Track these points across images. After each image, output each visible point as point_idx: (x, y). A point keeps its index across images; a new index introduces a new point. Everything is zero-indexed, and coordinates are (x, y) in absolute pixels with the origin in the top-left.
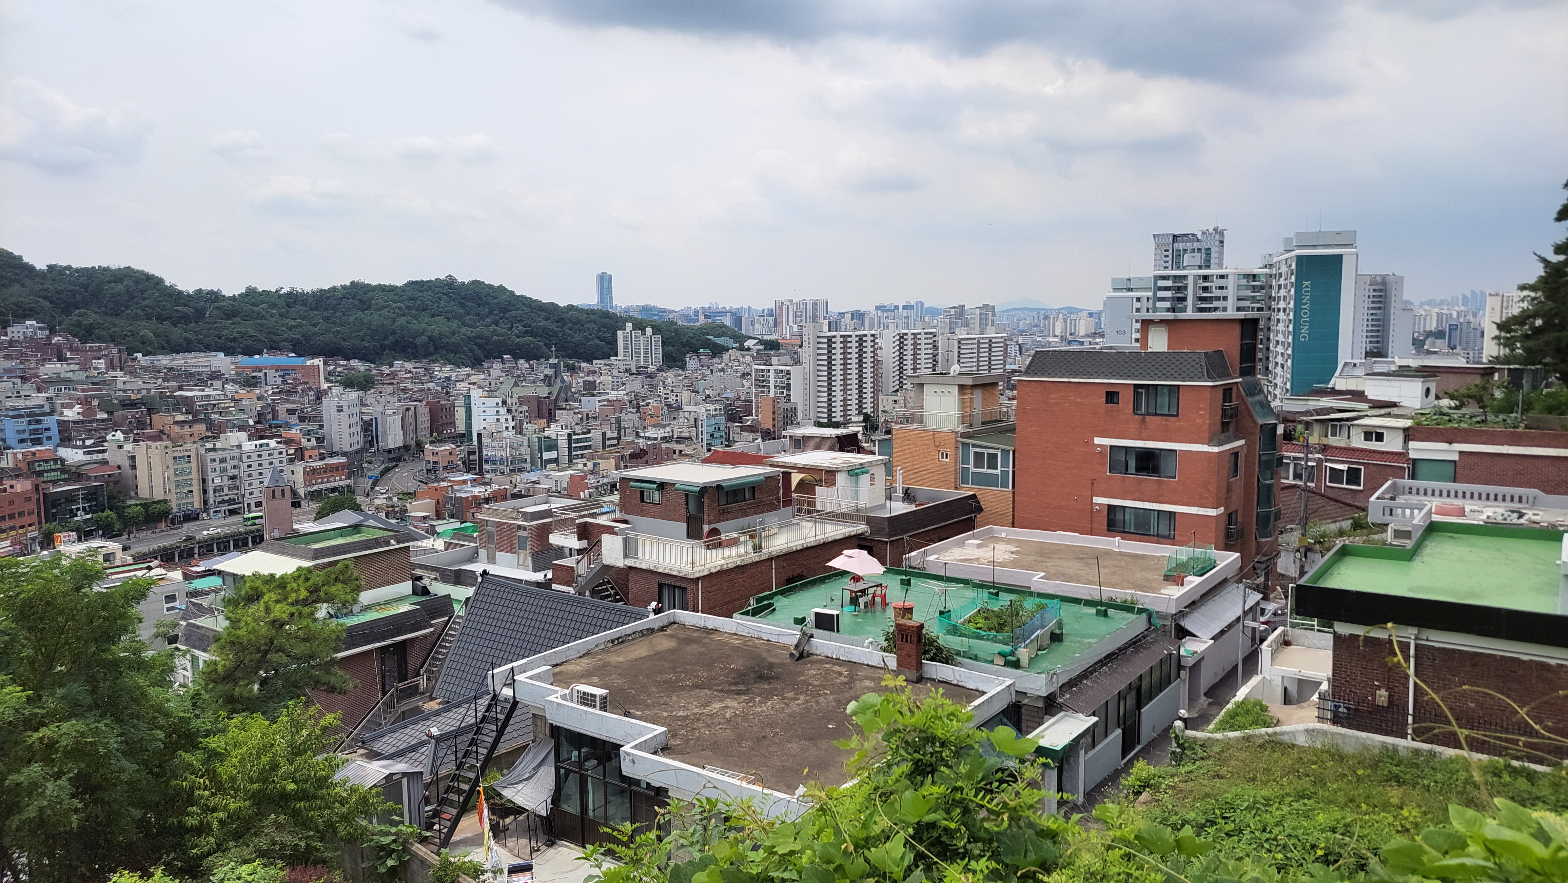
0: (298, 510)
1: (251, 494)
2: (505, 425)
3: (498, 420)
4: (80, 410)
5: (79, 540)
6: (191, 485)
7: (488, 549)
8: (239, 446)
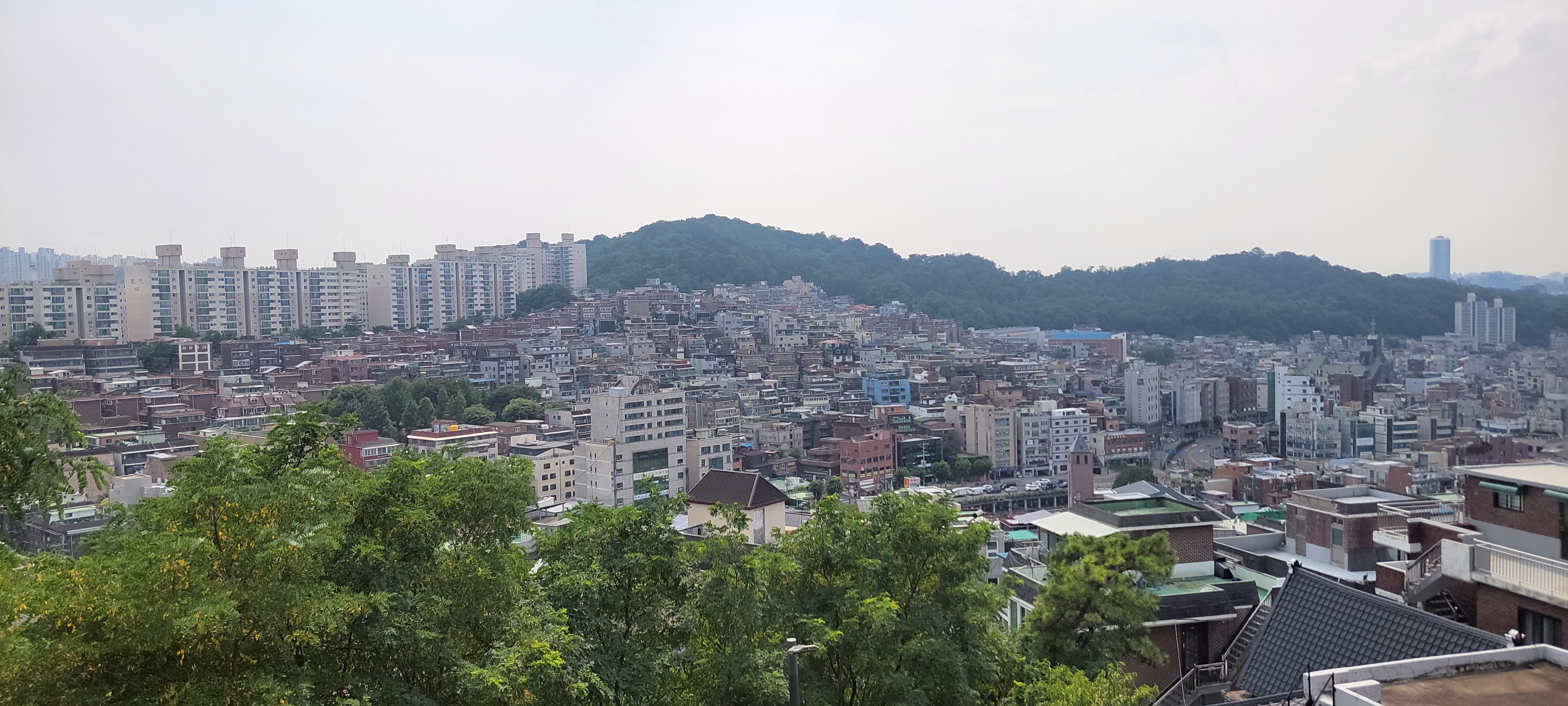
0: (1097, 477)
1: (1058, 457)
2: (1312, 406)
3: (1305, 400)
4: (927, 375)
5: (922, 484)
6: (1008, 445)
7: (1297, 539)
8: (1050, 413)
